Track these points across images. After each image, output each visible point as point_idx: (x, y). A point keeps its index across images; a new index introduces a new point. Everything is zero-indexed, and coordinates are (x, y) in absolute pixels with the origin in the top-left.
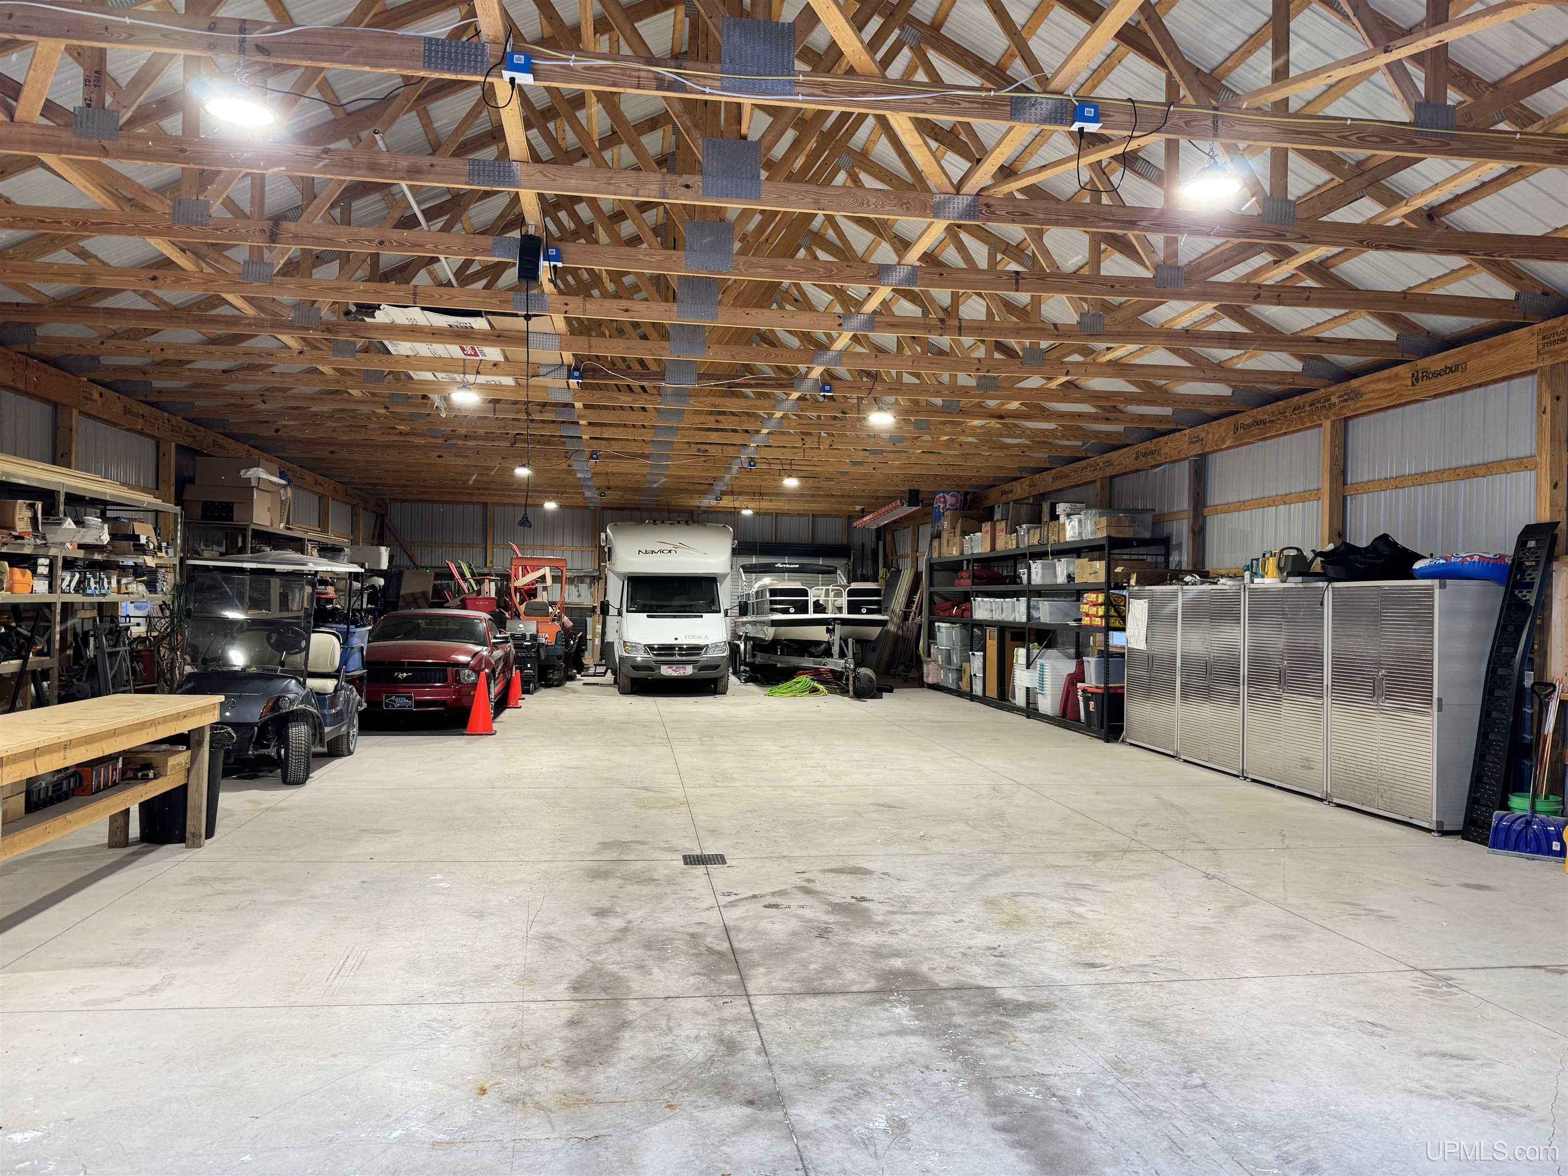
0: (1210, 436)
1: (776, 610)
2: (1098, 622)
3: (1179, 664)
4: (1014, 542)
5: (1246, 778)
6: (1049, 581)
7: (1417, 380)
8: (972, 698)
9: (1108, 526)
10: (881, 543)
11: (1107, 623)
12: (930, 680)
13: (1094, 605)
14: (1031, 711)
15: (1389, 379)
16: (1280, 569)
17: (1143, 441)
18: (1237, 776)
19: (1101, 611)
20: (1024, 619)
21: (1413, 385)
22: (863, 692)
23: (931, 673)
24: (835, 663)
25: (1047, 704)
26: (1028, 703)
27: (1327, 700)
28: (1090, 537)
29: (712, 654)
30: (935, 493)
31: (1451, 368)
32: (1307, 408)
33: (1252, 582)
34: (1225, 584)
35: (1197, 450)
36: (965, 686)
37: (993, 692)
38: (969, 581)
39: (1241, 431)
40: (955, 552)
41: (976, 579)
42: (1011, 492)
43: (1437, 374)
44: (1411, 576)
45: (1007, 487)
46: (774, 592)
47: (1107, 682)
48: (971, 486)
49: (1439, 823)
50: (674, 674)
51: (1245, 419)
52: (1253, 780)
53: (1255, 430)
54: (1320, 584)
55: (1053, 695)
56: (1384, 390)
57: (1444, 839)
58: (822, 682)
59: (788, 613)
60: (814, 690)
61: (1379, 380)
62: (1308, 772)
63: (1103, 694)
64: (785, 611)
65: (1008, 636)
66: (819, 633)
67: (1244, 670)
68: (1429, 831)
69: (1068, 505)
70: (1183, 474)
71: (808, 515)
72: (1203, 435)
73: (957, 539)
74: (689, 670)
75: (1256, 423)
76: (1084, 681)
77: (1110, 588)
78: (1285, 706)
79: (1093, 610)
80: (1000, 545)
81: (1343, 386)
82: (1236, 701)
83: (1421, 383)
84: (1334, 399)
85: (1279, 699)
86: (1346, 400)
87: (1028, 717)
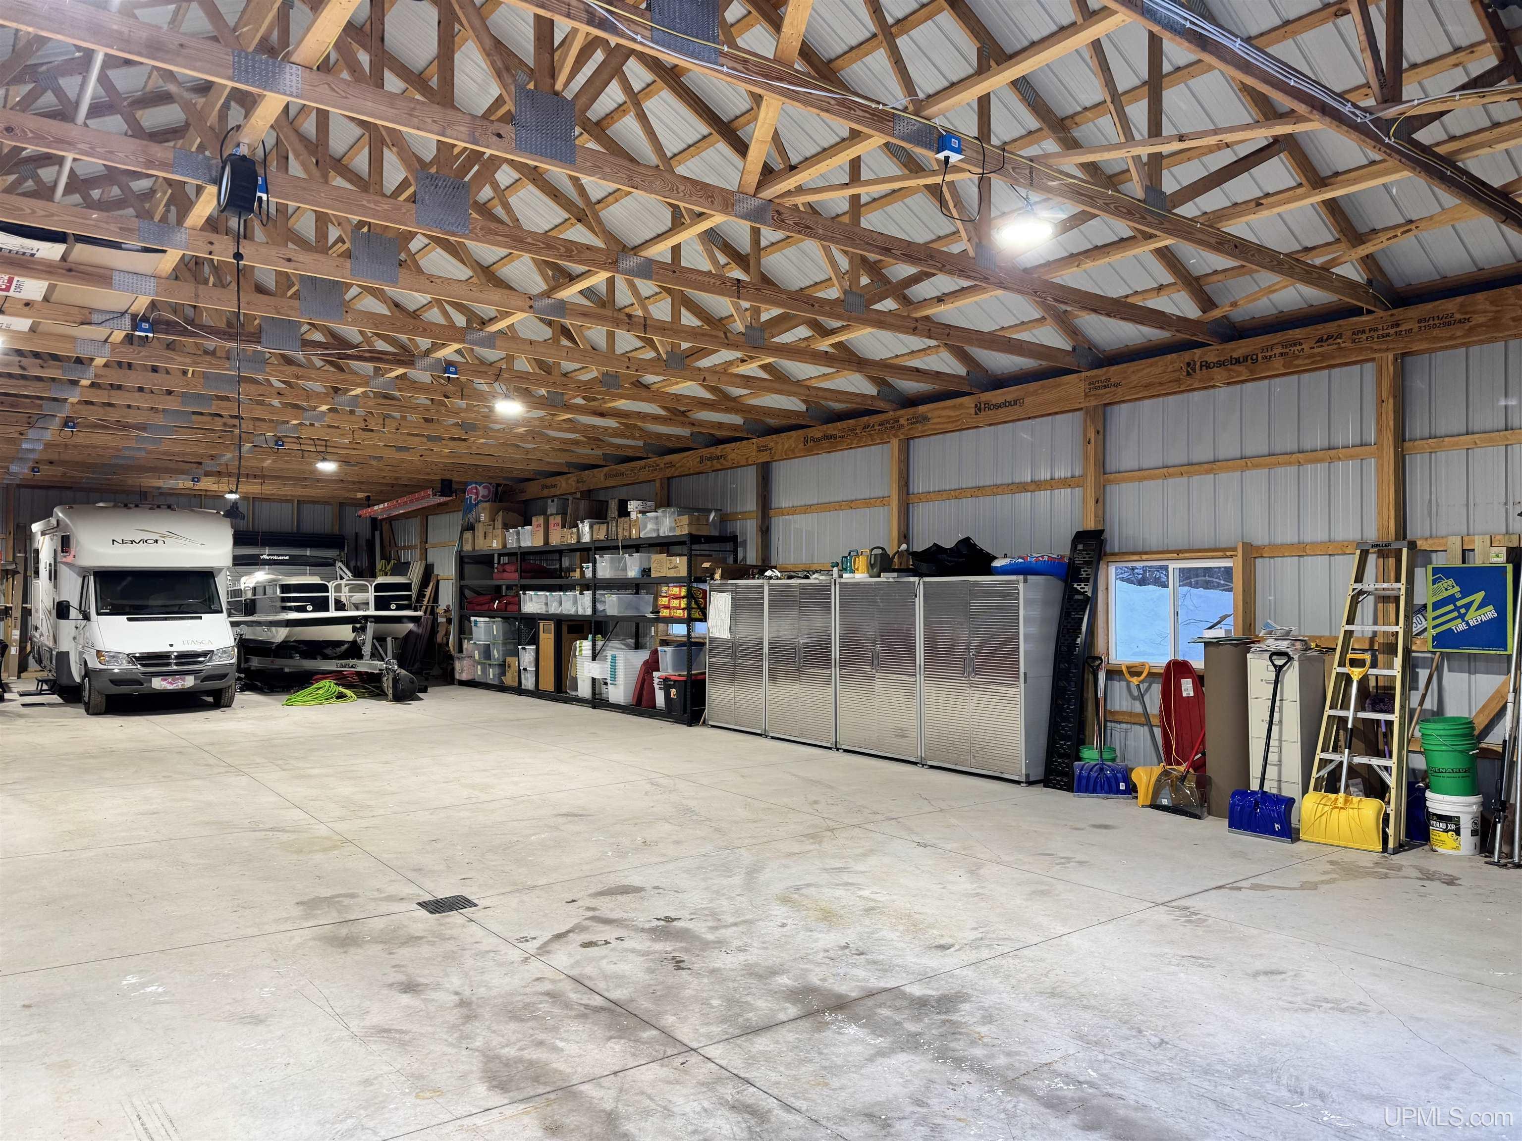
0: (780, 446)
1: (290, 609)
2: (679, 613)
3: (766, 649)
4: (575, 536)
5: (838, 749)
6: (620, 575)
7: (980, 410)
8: (519, 691)
9: (690, 524)
10: (377, 533)
11: (689, 614)
12: (464, 677)
13: (677, 598)
14: (598, 701)
15: (954, 407)
16: (872, 566)
17: (707, 446)
18: (830, 748)
19: (684, 603)
20: (589, 612)
21: (976, 414)
22: (403, 695)
23: (463, 669)
24: (366, 665)
25: (618, 693)
26: (594, 693)
27: (920, 678)
28: (669, 534)
29: (217, 661)
30: (466, 484)
31: (1010, 403)
32: (877, 427)
33: (841, 577)
34: (816, 578)
35: (764, 458)
36: (510, 679)
37: (548, 683)
38: (516, 575)
39: (810, 444)
40: (496, 544)
41: (524, 573)
42: (554, 486)
43: (997, 407)
44: (990, 571)
45: (550, 481)
46: (285, 588)
47: (689, 669)
48: (505, 478)
49: (1027, 776)
50: (170, 687)
51: (816, 432)
52: (845, 751)
53: (825, 443)
54: (912, 579)
55: (626, 684)
56: (949, 417)
57: (1030, 788)
58: (348, 686)
59: (305, 611)
60: (341, 696)
61: (945, 408)
62: (903, 740)
63: (685, 682)
64: (302, 609)
65: (565, 629)
66: (345, 633)
67: (835, 652)
68: (1018, 783)
69: (640, 502)
70: (749, 478)
71: (291, 501)
72: (772, 444)
73: (498, 532)
74: (189, 682)
75: (827, 437)
76: (658, 670)
77: (691, 582)
78: (879, 685)
79: (675, 603)
80: (556, 539)
81: (911, 410)
82: (828, 682)
83: (983, 413)
84: (902, 421)
85: (872, 678)
86: (914, 423)
87: (594, 708)
